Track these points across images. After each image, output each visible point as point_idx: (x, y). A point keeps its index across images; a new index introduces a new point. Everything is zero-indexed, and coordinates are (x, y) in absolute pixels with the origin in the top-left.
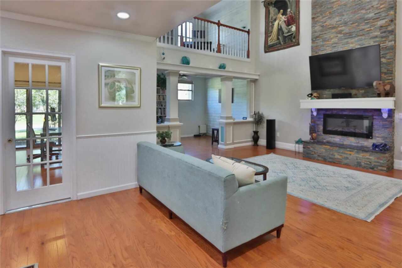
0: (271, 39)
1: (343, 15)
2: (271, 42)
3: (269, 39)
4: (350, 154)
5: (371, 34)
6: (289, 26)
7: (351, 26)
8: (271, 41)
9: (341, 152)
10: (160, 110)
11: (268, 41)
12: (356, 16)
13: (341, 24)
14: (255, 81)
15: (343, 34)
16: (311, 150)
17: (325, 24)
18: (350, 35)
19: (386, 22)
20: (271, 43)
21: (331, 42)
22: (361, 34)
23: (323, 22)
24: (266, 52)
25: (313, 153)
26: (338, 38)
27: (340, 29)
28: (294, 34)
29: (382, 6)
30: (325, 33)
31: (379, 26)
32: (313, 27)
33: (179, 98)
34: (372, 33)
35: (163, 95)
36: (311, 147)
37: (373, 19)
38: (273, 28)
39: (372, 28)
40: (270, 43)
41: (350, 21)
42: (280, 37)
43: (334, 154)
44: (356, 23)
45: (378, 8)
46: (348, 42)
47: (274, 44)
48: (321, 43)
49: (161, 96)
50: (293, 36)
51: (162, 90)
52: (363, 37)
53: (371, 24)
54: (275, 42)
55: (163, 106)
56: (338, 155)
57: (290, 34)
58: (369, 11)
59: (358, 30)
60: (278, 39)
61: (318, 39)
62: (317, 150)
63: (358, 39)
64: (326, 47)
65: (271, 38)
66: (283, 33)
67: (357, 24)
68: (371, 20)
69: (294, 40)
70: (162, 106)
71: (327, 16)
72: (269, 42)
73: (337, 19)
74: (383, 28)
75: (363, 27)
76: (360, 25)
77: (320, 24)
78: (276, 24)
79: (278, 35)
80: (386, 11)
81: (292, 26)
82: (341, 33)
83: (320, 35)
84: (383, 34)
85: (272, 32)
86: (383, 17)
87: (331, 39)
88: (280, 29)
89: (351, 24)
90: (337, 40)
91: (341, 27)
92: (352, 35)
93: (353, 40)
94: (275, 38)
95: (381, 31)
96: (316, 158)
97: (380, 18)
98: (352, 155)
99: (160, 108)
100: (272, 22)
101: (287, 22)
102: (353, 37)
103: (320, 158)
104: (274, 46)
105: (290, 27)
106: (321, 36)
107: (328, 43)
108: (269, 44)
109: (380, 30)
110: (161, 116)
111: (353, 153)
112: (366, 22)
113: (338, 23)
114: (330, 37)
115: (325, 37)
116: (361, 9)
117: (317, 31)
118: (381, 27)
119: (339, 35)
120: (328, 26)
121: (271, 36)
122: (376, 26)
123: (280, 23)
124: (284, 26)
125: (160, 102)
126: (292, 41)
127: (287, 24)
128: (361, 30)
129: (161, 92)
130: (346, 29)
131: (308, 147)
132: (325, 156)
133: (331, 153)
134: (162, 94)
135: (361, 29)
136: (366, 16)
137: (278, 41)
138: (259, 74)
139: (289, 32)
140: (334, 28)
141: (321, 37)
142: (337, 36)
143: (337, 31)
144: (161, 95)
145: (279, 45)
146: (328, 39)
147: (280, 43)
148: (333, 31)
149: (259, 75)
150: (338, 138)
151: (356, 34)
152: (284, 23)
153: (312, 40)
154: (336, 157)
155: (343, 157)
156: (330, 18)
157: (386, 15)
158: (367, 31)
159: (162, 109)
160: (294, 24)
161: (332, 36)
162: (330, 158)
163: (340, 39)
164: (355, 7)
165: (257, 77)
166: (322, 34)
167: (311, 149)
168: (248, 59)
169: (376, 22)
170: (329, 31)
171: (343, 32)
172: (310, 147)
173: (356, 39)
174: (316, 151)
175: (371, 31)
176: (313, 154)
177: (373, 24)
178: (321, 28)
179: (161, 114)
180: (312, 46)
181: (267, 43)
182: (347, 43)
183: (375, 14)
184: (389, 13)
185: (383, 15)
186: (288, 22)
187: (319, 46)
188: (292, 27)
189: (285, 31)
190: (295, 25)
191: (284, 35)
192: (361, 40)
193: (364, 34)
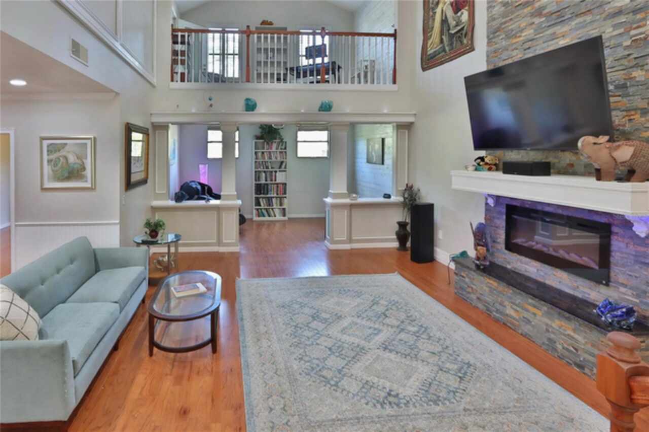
0: (432, 43)
2: (431, 49)
3: (430, 42)
4: (535, 314)
5: (607, 8)
6: (457, 12)
8: (431, 46)
9: (517, 302)
10: (264, 174)
11: (427, 49)
14: (408, 126)
15: (545, 15)
16: (466, 283)
18: (557, 17)
20: (432, 51)
21: (521, 39)
22: (584, 11)
24: (424, 69)
25: (470, 290)
26: (534, 26)
27: (539, 6)
28: (465, 28)
30: (511, 20)
32: (490, 10)
33: (300, 155)
34: (609, 4)
35: (270, 152)
36: (468, 276)
38: (434, 20)
40: (430, 51)
42: (444, 37)
43: (505, 304)
46: (554, 33)
47: (435, 52)
48: (504, 43)
49: (265, 154)
50: (464, 32)
51: (268, 144)
52: (588, 18)
54: (438, 48)
55: (270, 168)
56: (512, 307)
57: (459, 28)
60: (442, 41)
61: (497, 34)
62: (475, 285)
63: (576, 25)
64: (513, 50)
65: (431, 40)
69: (465, 41)
70: (267, 168)
72: (429, 49)
78: (438, 11)
79: (442, 33)
81: (463, 10)
82: (541, 13)
83: (501, 24)
85: (433, 28)
87: (522, 31)
88: (444, 21)
90: (532, 31)
92: (564, 16)
93: (565, 28)
94: (437, 40)
98: (538, 316)
99: (265, 172)
100: (433, 9)
101: (454, 4)
102: (565, 20)
104: (434, 57)
105: (459, 14)
106: (503, 26)
107: (515, 41)
108: (429, 53)
110: (267, 184)
111: (540, 313)
114: (519, 26)
115: (510, 28)
117: (496, 16)
119: (537, 20)
121: (431, 35)
123: (444, 9)
124: (450, 13)
125: (264, 163)
126: (461, 42)
127: (455, 8)
129: (266, 146)
130: (551, 4)
132: (488, 303)
133: (499, 300)
134: (268, 149)
137: (441, 46)
138: (414, 112)
140: (525, 4)
141: (503, 28)
142: (533, 23)
143: (532, 11)
144: (266, 152)
145: (443, 53)
146: (517, 33)
147: (444, 50)
148: (525, 11)
149: (415, 114)
151: (571, 11)
152: (450, 7)
153: (488, 37)
155: (521, 315)
159: (268, 174)
160: (465, 6)
161: (523, 25)
162: (497, 311)
163: (539, 29)
165: (411, 119)
166: (505, 23)
167: (467, 280)
168: (394, 85)
170: (515, 15)
171: (544, 12)
172: (465, 275)
173: (573, 23)
174: (474, 287)
176: (469, 293)
178: (503, 9)
179: (266, 181)
180: (487, 52)
181: (426, 53)
182: (554, 37)
186: (456, 4)
187: (500, 50)
188: (462, 13)
189: (452, 23)
190: (467, 8)
191: (451, 32)
192: (583, 26)
193: (589, 11)
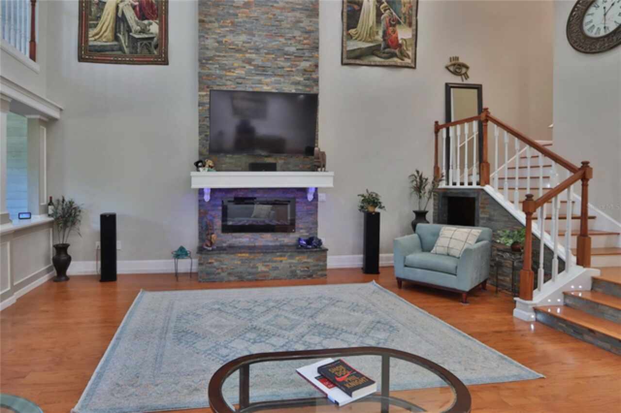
0: (97, 34)
1: (254, 35)
2: (96, 40)
3: (92, 32)
4: (281, 261)
5: (292, 78)
6: (143, 20)
7: (265, 57)
8: (97, 37)
9: (268, 260)
11: (87, 37)
12: (274, 43)
13: (250, 49)
14: (49, 122)
16: (215, 267)
17: (224, 40)
18: (262, 70)
19: (310, 65)
20: (98, 43)
21: (235, 74)
22: (280, 74)
23: (220, 35)
24: (83, 59)
25: (220, 271)
27: (249, 57)
28: (155, 39)
29: (305, 42)
30: (224, 56)
31: (302, 68)
32: (202, 39)
34: (293, 76)
36: (216, 260)
37: (296, 56)
38: (101, 9)
39: (294, 69)
41: (263, 48)
42: (121, 36)
43: (257, 265)
44: (273, 54)
45: (301, 43)
46: (260, 80)
47: (104, 46)
48: (218, 72)
50: (153, 43)
52: (282, 80)
53: (292, 62)
54: (108, 44)
56: (263, 265)
57: (145, 36)
58: (289, 42)
59: (276, 66)
60: (116, 38)
61: (211, 62)
62: (226, 264)
63: (275, 80)
64: (226, 80)
65: (96, 31)
66: (129, 30)
67: (273, 56)
68: (293, 57)
69: (155, 52)
71: (227, 27)
72: (92, 39)
73: (244, 37)
74: (307, 73)
75: (282, 64)
76: (278, 59)
77: (214, 36)
78: (111, 3)
79: (116, 30)
80: (311, 51)
81: (151, 21)
82: (251, 63)
83: (215, 56)
84: (307, 81)
85: (99, 18)
86: (306, 57)
87: (235, 69)
88: (120, 19)
89: (266, 54)
90: (243, 72)
91: (250, 53)
92: (267, 72)
93: (268, 80)
94: (109, 34)
95: (305, 76)
96: (226, 279)
97: (304, 58)
98: (284, 262)
101: (138, 9)
102: (268, 75)
103: (232, 278)
105: (146, 22)
106: (217, 58)
107: (228, 74)
108: (92, 43)
109: (304, 74)
111: (285, 258)
112: (286, 57)
113: (244, 45)
114: (233, 64)
116: (279, 34)
117: (210, 47)
118: (305, 71)
120: (230, 45)
121: (96, 25)
122: (298, 68)
123: (121, 6)
124: (130, 15)
126: (150, 52)
127: (138, 13)
128: (279, 68)
130: (258, 60)
131: (210, 261)
132: (241, 273)
133: (251, 265)
135: (279, 66)
136: (286, 49)
137: (116, 43)
139: (143, 31)
140: (238, 51)
141: (216, 60)
142: (245, 67)
143: (244, 58)
145: (120, 53)
146: (229, 69)
147: (121, 49)
148: (238, 55)
149: (61, 110)
150: (247, 237)
151: (272, 71)
152: (131, 8)
153: (200, 61)
154: (259, 270)
155: (271, 267)
156: (231, 32)
157: (311, 55)
158: (288, 71)
160: (156, 18)
161: (236, 65)
162: (250, 274)
163: (250, 73)
164: (270, 28)
165: (55, 114)
166: (219, 56)
167: (216, 264)
168: (34, 63)
169: (298, 61)
170: (230, 54)
171: (253, 63)
172: (213, 261)
173: (273, 79)
174: (225, 266)
175: (292, 73)
176: (219, 274)
177: (295, 63)
178: (217, 44)
180: (199, 73)
181: (87, 41)
182: (260, 82)
183: (297, 49)
184: (313, 53)
185: (307, 54)
186: (140, 9)
187: (214, 76)
188: (150, 24)
189: (134, 26)
190: (157, 21)
191: (131, 34)
192: (279, 83)
193: (283, 75)
